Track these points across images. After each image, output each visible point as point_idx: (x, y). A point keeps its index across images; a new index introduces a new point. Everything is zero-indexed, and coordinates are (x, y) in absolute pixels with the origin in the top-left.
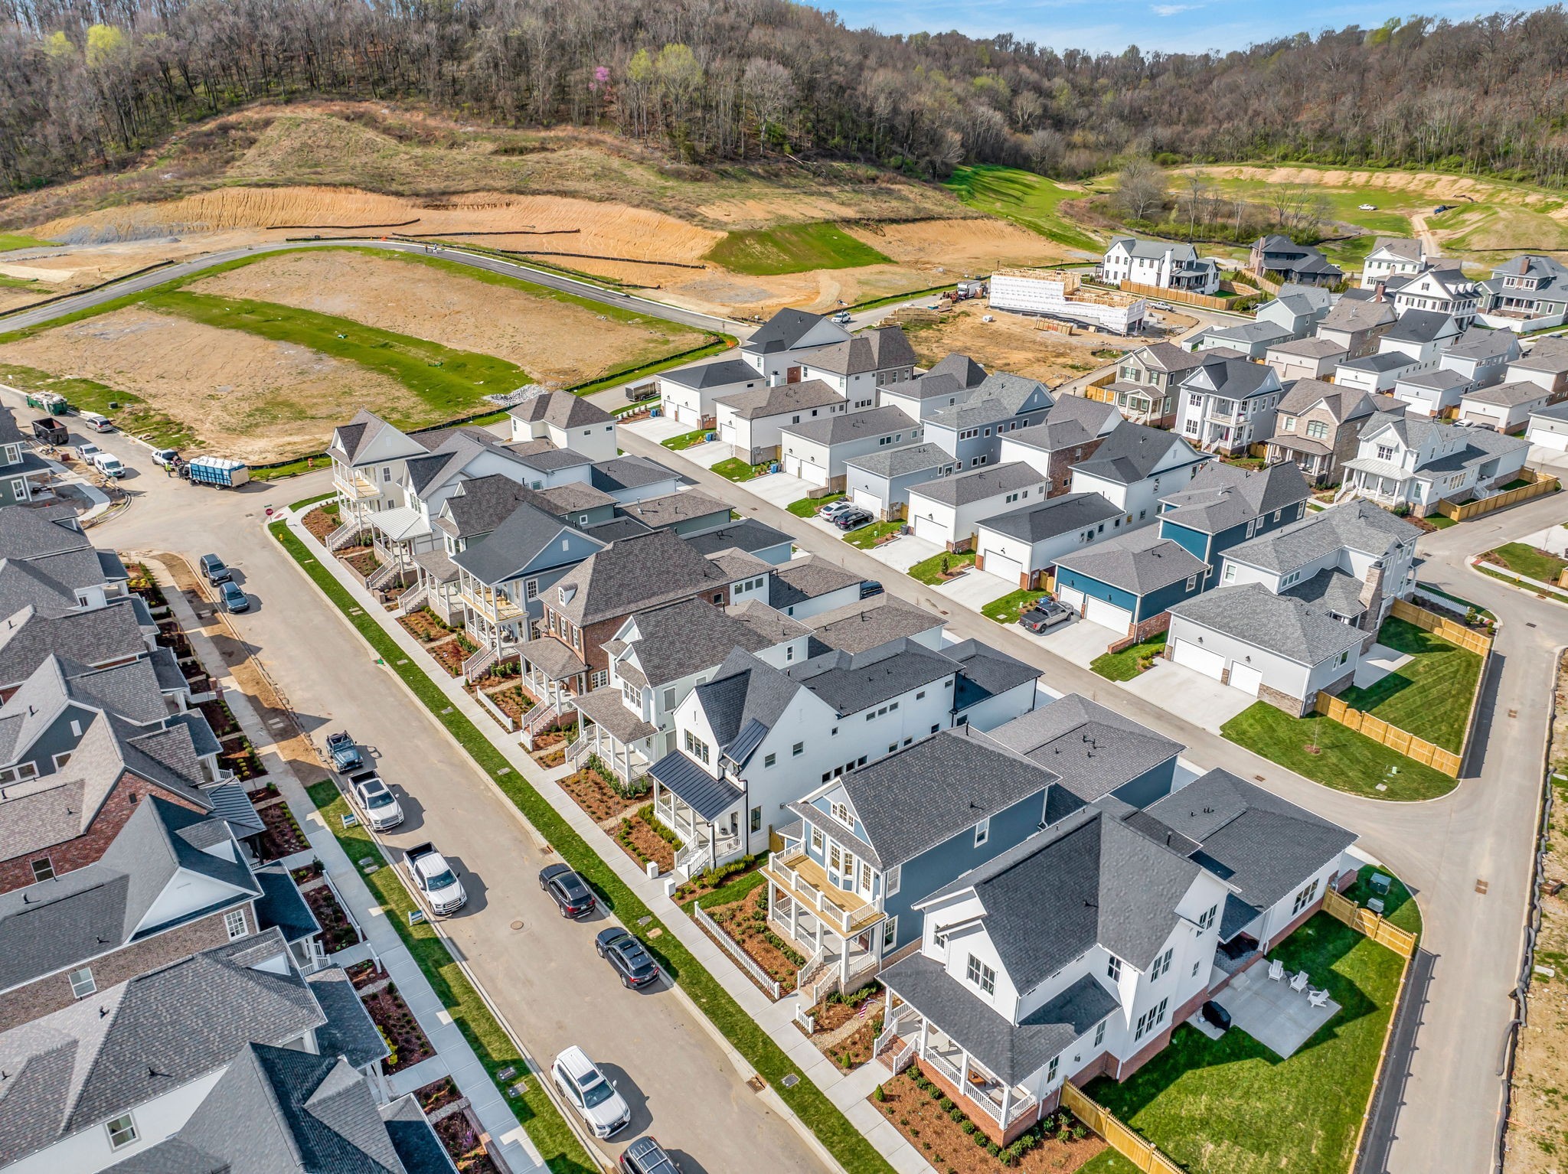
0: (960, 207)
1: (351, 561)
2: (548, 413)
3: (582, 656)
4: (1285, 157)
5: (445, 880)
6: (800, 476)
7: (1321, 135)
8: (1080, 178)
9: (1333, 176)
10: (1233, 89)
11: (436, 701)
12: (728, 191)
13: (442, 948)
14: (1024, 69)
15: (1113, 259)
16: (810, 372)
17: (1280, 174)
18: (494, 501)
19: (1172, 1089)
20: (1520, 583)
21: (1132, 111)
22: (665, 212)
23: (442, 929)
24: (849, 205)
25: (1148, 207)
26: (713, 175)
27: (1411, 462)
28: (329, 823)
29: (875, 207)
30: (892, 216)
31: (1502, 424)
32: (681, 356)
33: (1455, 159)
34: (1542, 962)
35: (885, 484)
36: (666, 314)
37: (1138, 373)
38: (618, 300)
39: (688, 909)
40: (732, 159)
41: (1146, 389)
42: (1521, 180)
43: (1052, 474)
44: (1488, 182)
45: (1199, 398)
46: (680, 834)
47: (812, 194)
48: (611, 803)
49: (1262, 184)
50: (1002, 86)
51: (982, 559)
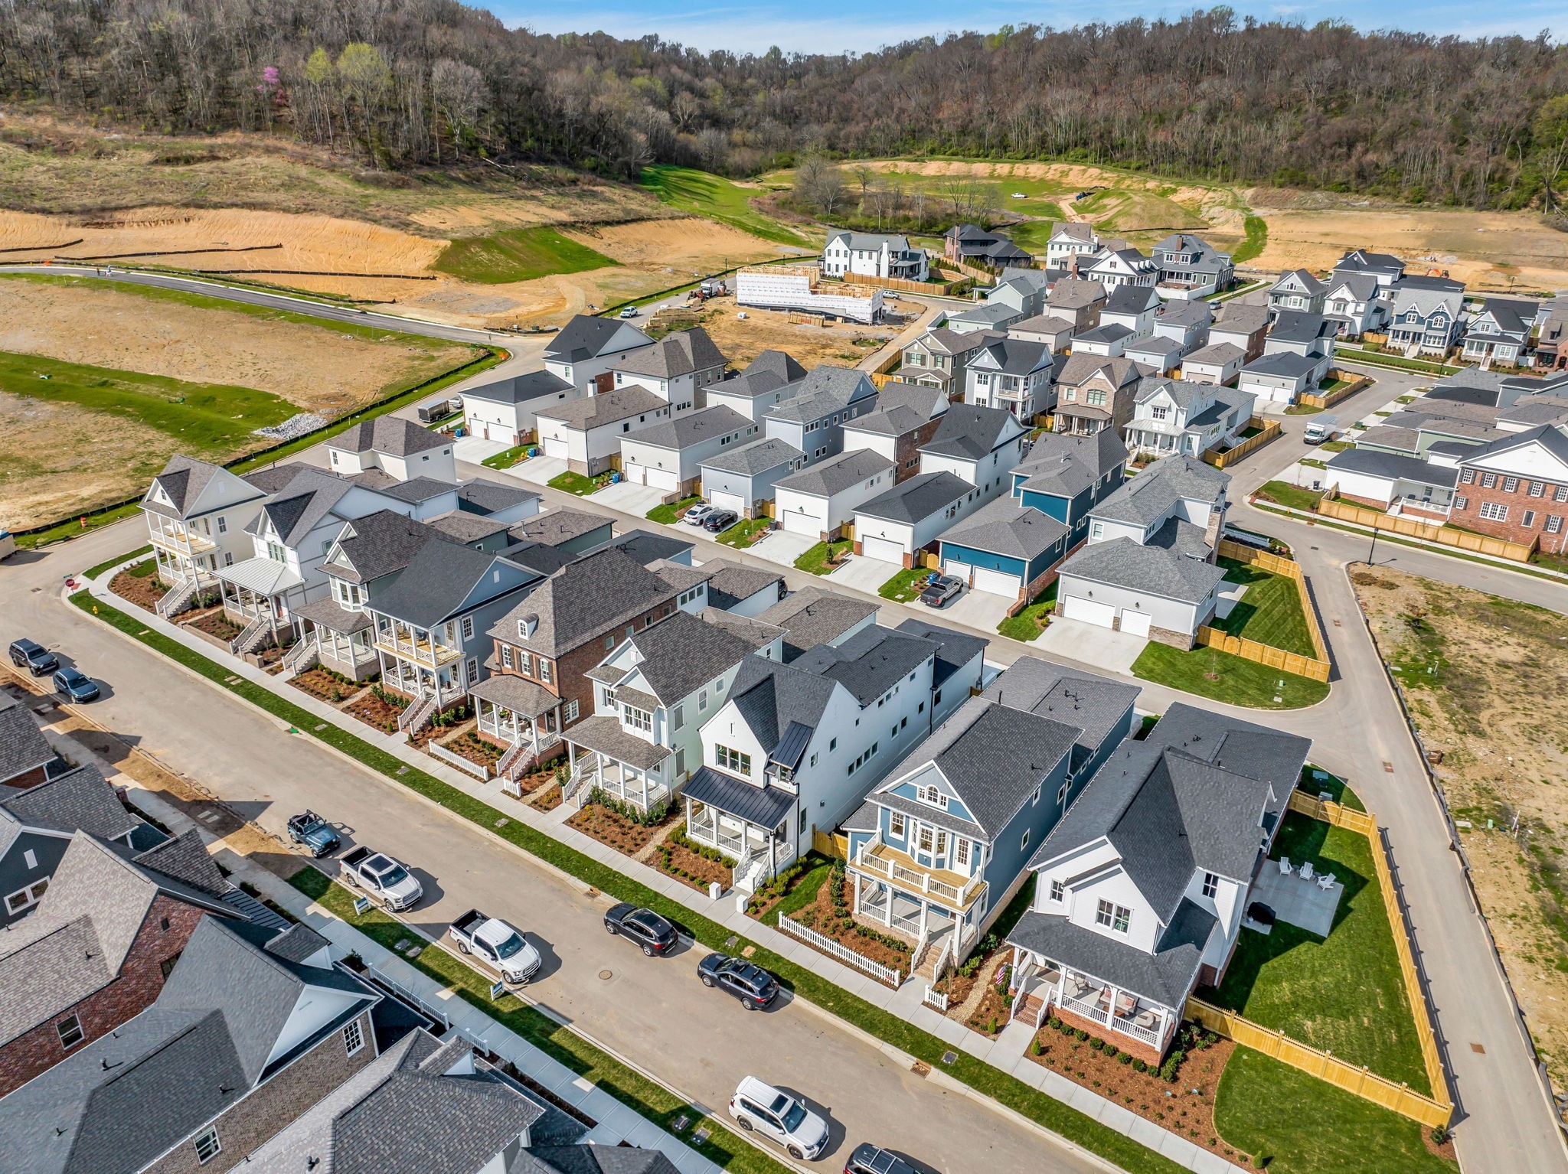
0: (664, 208)
1: (198, 625)
2: (376, 442)
3: (554, 690)
4: (933, 152)
5: (512, 946)
6: (645, 484)
7: (963, 131)
8: (748, 176)
9: (981, 168)
10: (875, 88)
11: (388, 765)
12: (435, 198)
13: (539, 1015)
14: (675, 69)
15: (833, 253)
16: (624, 377)
17: (933, 168)
18: (388, 539)
19: (1258, 983)
20: (1290, 514)
21: (784, 109)
22: (375, 221)
23: (528, 996)
24: (560, 209)
25: (835, 202)
26: (414, 182)
27: (1182, 420)
28: (336, 912)
29: (586, 210)
30: (604, 217)
31: (1217, 381)
32: (457, 371)
33: (1080, 150)
34: (1459, 818)
35: (747, 482)
36: (416, 330)
37: (923, 359)
38: (355, 317)
39: (770, 920)
40: (428, 164)
41: (934, 373)
42: (1138, 169)
43: (898, 457)
44: (1111, 171)
45: (986, 377)
46: (726, 851)
47: (519, 198)
48: (633, 833)
49: (917, 177)
50: (659, 87)
51: (860, 545)
